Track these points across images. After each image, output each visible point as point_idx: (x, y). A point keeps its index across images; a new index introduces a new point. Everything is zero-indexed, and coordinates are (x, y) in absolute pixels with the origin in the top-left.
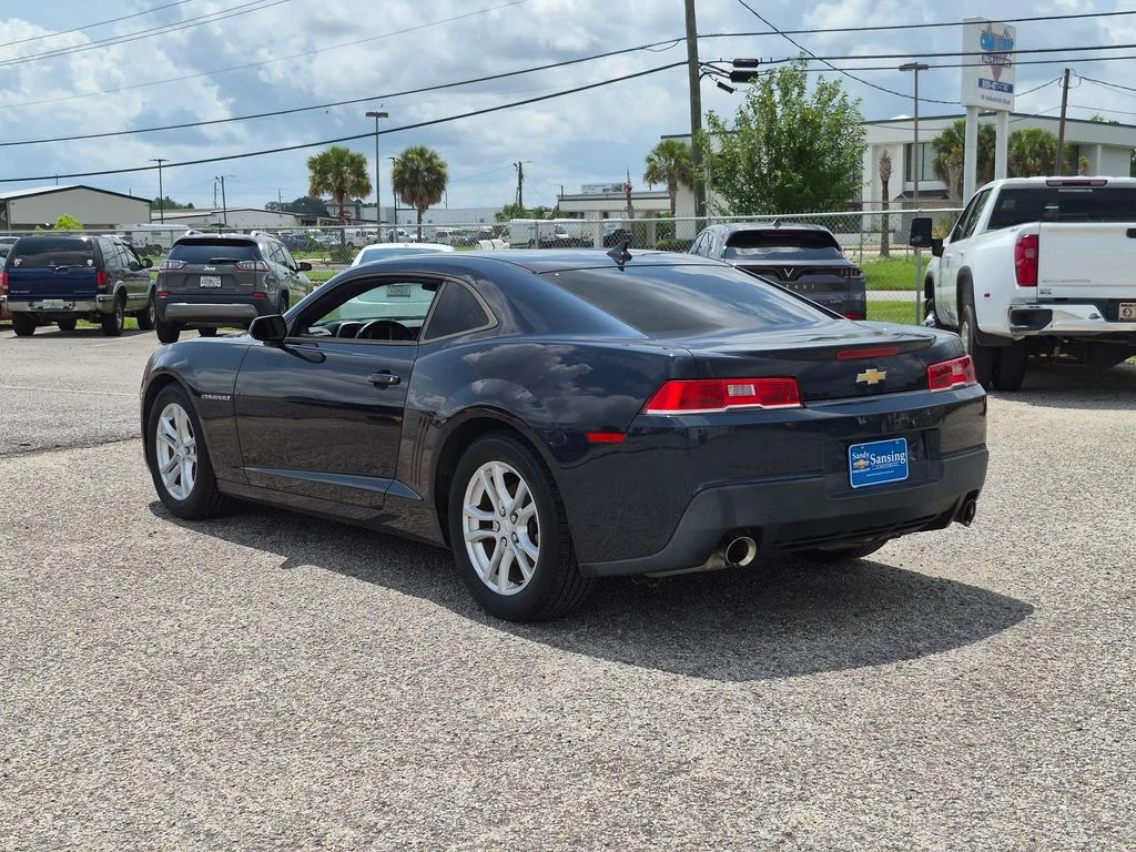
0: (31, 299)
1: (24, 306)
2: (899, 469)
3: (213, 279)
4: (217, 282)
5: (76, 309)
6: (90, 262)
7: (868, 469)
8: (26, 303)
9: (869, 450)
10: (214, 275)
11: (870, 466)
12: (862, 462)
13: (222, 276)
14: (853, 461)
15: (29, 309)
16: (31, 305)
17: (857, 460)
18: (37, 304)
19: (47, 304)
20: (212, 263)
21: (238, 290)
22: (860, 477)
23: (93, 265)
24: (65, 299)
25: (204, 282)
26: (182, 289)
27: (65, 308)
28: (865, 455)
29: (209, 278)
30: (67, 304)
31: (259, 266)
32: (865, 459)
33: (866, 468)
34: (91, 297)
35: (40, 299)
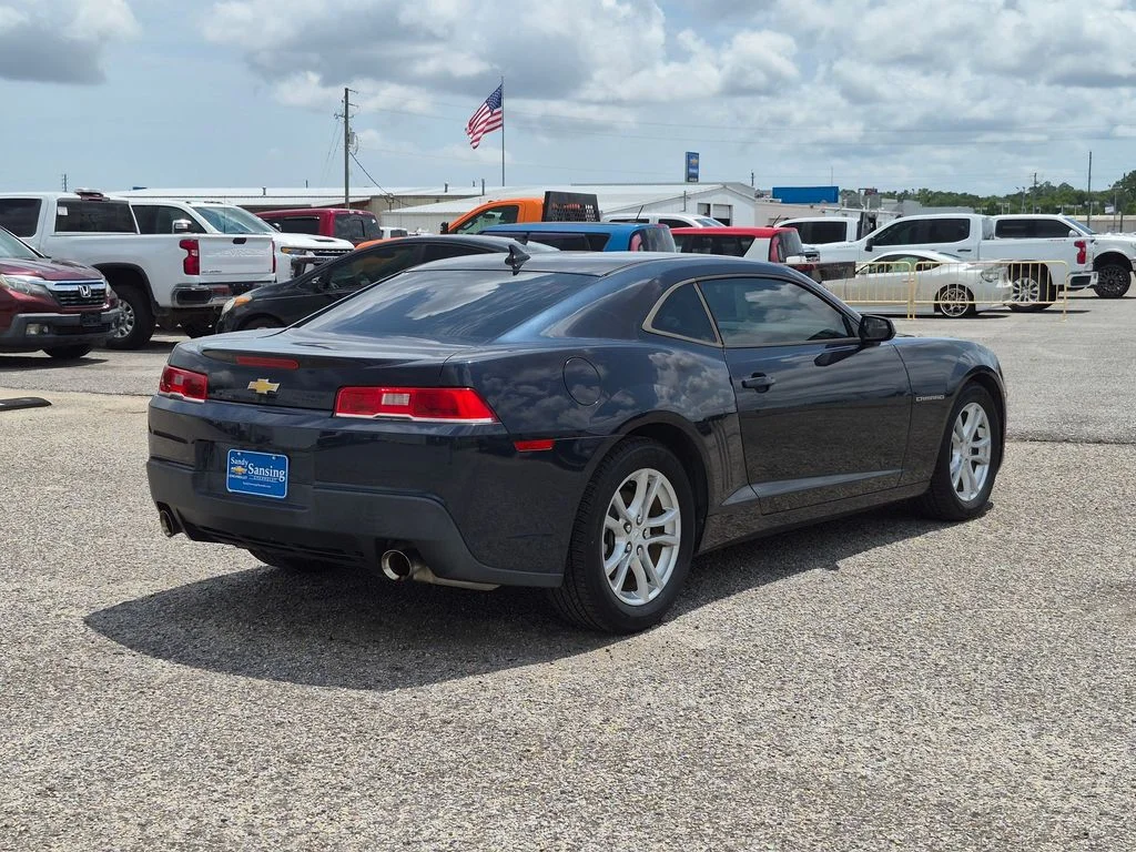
2: (278, 486)
7: (245, 477)
9: (250, 459)
11: (247, 474)
12: (239, 469)
14: (231, 465)
17: (235, 465)
22: (235, 483)
28: (244, 462)
32: (243, 467)
33: (243, 475)
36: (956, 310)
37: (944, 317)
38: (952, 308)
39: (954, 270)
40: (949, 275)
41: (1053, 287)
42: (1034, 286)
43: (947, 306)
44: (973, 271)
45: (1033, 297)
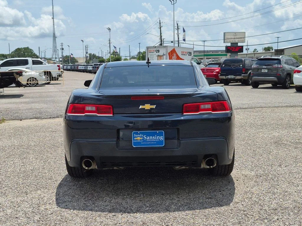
0: (226, 75)
1: (224, 77)
2: (160, 142)
3: (266, 70)
4: (266, 71)
5: (236, 78)
6: (241, 65)
7: (142, 141)
8: (225, 76)
9: (144, 134)
10: (266, 69)
12: (139, 138)
13: (268, 69)
14: (134, 137)
15: (225, 78)
16: (226, 77)
18: (227, 77)
19: (230, 77)
20: (266, 65)
21: (272, 73)
22: (138, 143)
23: (242, 66)
24: (234, 75)
25: (263, 71)
26: (257, 73)
27: (234, 78)
28: (141, 135)
29: (264, 70)
30: (235, 77)
31: (279, 66)
34: (240, 75)
35: (228, 75)
36: (33, 84)
37: (30, 86)
38: (32, 84)
39: (30, 73)
40: (29, 75)
41: (53, 78)
42: (48, 77)
43: (30, 83)
44: (36, 74)
45: (48, 81)
